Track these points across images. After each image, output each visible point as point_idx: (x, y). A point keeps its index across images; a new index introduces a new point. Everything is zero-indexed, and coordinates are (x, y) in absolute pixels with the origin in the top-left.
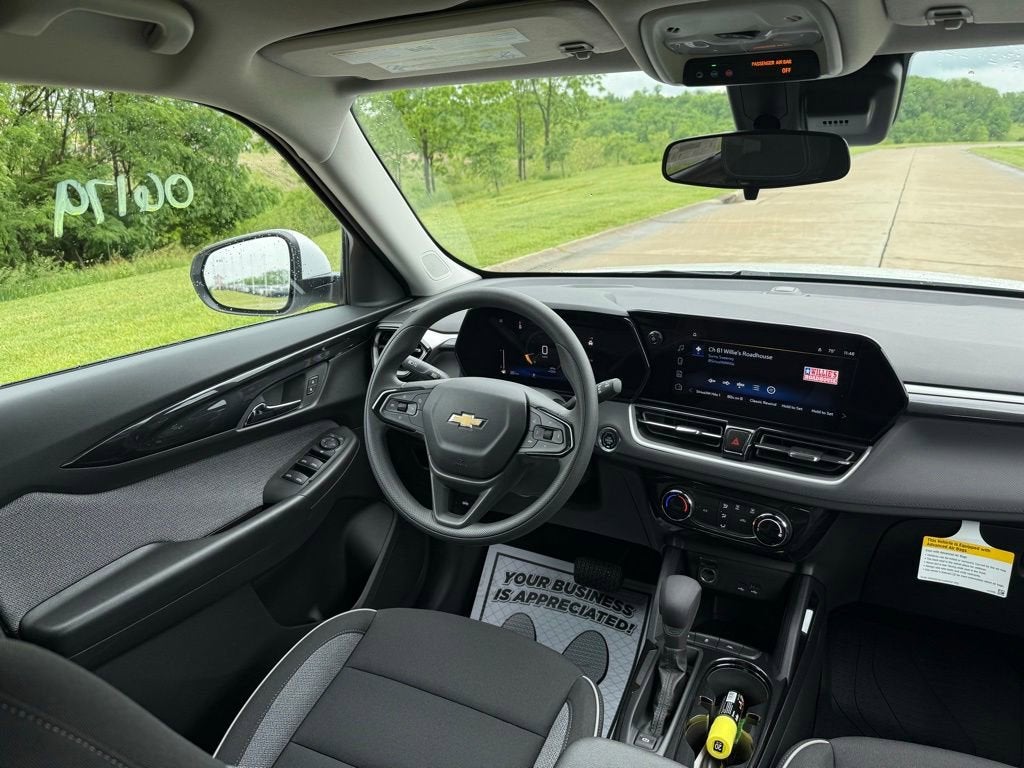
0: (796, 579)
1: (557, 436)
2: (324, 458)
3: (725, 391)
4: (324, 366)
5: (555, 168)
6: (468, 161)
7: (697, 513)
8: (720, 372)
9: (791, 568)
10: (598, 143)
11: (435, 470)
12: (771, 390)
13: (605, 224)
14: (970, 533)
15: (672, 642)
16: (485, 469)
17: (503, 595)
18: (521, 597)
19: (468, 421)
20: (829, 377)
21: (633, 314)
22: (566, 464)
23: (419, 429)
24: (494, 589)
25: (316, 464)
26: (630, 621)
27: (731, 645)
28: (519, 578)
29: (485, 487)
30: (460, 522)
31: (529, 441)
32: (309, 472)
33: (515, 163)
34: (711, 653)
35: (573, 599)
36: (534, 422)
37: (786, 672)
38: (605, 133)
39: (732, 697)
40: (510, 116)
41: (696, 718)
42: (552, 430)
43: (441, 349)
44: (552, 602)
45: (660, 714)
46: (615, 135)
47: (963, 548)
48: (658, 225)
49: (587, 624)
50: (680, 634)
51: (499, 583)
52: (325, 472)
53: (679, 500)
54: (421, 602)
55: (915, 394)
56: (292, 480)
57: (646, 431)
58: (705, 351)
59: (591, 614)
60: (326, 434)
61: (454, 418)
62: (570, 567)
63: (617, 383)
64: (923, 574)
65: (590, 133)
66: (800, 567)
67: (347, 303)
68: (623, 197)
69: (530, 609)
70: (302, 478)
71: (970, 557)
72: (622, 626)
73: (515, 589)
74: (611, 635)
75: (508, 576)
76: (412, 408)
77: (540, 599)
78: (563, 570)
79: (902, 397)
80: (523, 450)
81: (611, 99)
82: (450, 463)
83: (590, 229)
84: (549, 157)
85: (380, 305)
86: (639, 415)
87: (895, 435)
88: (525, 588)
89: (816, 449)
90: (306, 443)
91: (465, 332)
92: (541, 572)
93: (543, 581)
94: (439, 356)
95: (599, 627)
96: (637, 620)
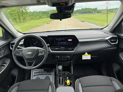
0: (71, 63)
1: (43, 52)
2: (6, 63)
3: (60, 44)
4: (3, 50)
5: (25, 21)
6: (12, 21)
7: (60, 58)
8: (59, 41)
9: (70, 62)
10: (30, 18)
11: (26, 61)
12: (65, 43)
13: (33, 27)
14: (86, 54)
15: (60, 74)
16: (34, 59)
17: (35, 75)
18: (37, 75)
19: (30, 53)
20: (71, 40)
21: (48, 36)
22: (45, 56)
23: (22, 56)
24: (33, 75)
25: (5, 64)
26: (51, 74)
27: (66, 72)
28: (36, 73)
29: (34, 61)
30: (32, 67)
31: (39, 54)
32: (4, 66)
33: (19, 20)
34: (64, 74)
35: (44, 73)
36: (39, 51)
37: (72, 73)
38: (30, 16)
39: (68, 78)
40: (17, 14)
41: (65, 81)
42: (42, 52)
43: (21, 44)
44: (41, 74)
45: (61, 82)
46: (32, 16)
47: (86, 55)
48: (41, 27)
49: (46, 76)
50: (61, 72)
51: (34, 74)
52: (6, 66)
53: (57, 57)
54: (24, 80)
55: (80, 40)
56: (1, 68)
57: (52, 50)
58: (57, 39)
59: (46, 74)
60: (5, 60)
61: (27, 53)
62: (43, 69)
63: (49, 44)
64: (83, 59)
65: (29, 16)
66: (71, 61)
67: (4, 40)
68: (35, 24)
69: (38, 76)
70: (3, 67)
71: (87, 56)
72: (50, 74)
73: (36, 74)
74: (50, 76)
75: (35, 73)
76: (20, 53)
77: (39, 75)
78: (42, 70)
79: (78, 41)
80: (38, 55)
81: (30, 12)
82: (28, 59)
83: (32, 28)
84: (24, 20)
85: (10, 40)
86: (51, 48)
87: (78, 45)
88: (37, 74)
89: (71, 48)
90: (2, 62)
91: (24, 42)
92: (39, 71)
93: (39, 72)
94: (21, 45)
95: (48, 75)
96: (52, 73)
